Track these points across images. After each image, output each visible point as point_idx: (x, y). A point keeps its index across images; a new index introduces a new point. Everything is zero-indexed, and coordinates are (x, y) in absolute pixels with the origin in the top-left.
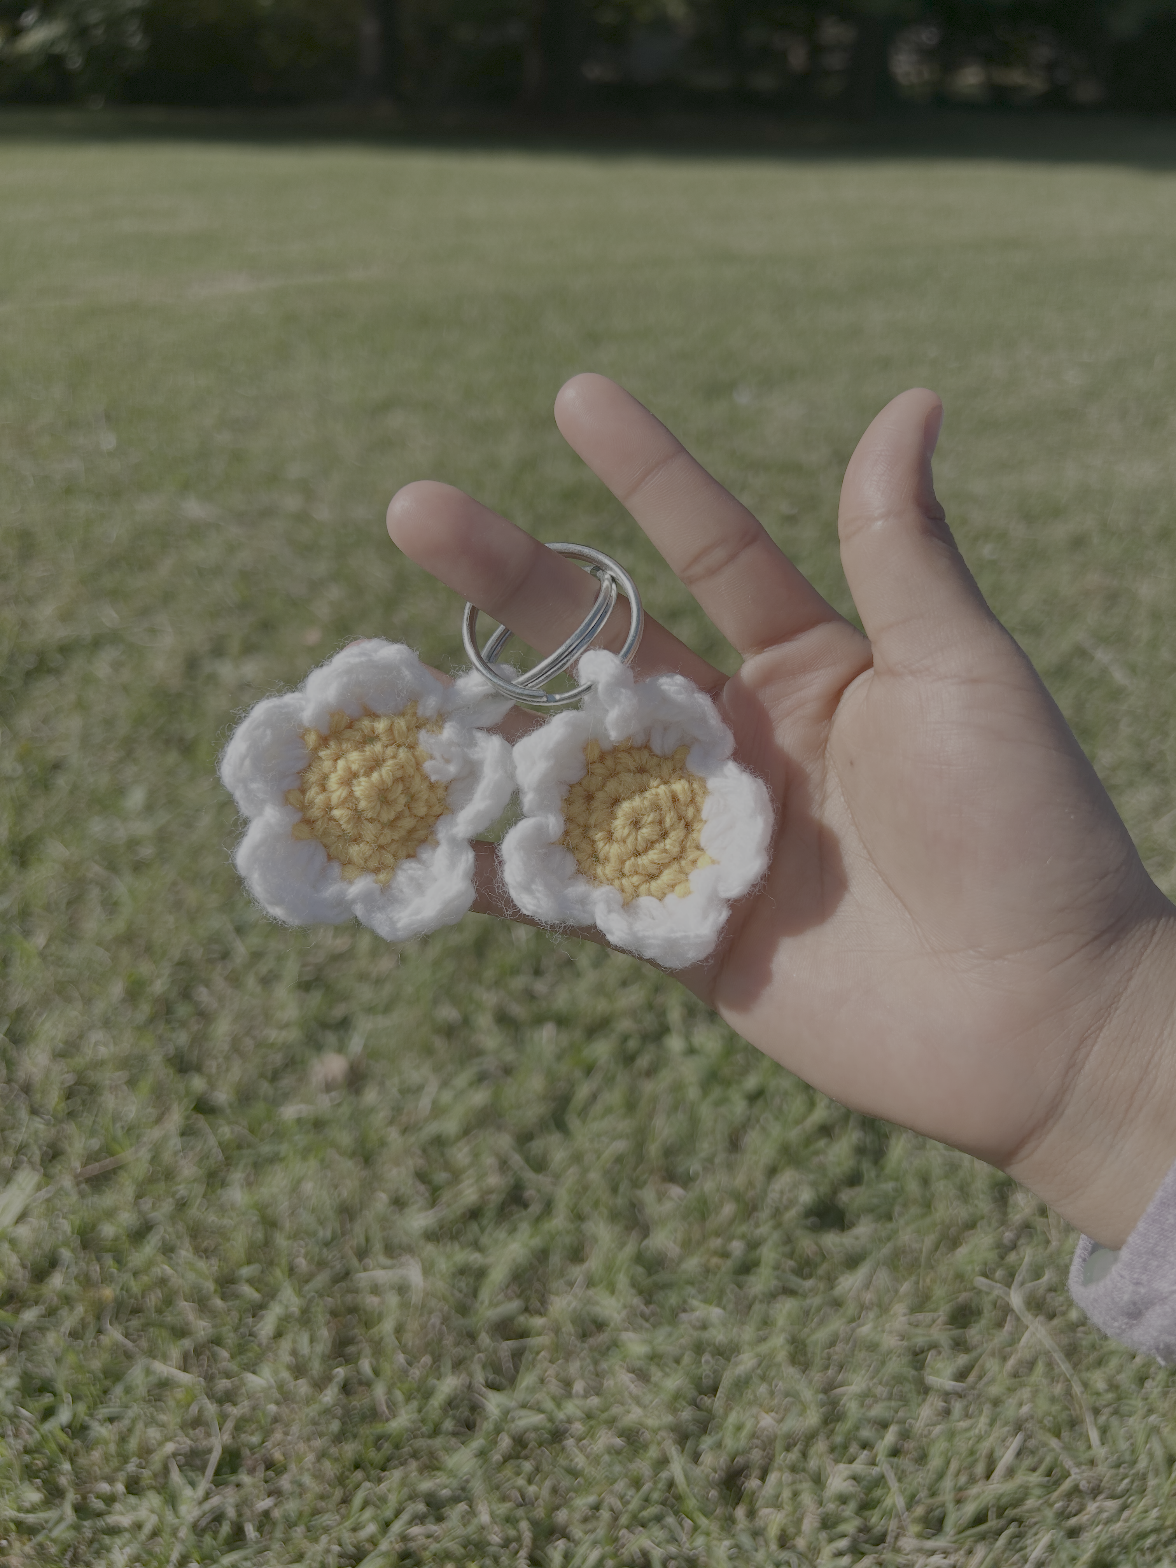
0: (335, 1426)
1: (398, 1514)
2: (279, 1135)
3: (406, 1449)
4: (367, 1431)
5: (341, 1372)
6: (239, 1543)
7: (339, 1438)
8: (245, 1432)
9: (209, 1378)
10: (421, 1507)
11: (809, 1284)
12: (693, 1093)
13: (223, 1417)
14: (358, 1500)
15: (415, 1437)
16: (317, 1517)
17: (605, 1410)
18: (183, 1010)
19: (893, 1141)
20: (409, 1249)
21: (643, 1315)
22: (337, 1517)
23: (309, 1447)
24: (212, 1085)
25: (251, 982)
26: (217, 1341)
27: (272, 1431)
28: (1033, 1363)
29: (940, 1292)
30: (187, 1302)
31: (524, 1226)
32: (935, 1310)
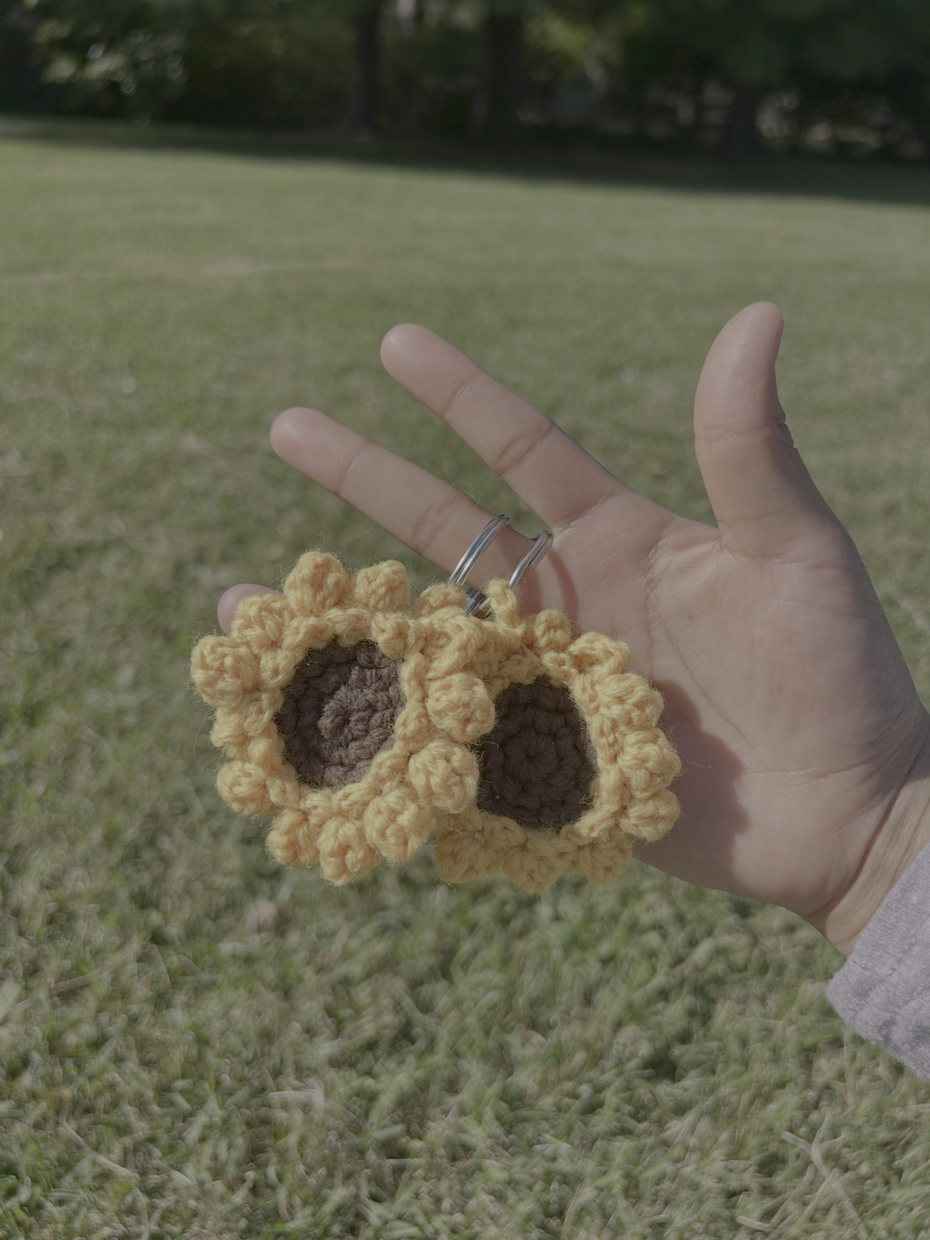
0: (243, 1224)
2: (217, 966)
4: (268, 1229)
5: (251, 1175)
7: (245, 1235)
8: (169, 1222)
9: (143, 1173)
11: (643, 1126)
12: (556, 953)
13: (153, 1207)
17: (468, 1226)
18: (148, 855)
19: (719, 1006)
20: (314, 1071)
21: (503, 1145)
24: (166, 921)
25: (204, 835)
26: (152, 1140)
27: (191, 1223)
28: (827, 1210)
29: (753, 1142)
30: (130, 1106)
31: (411, 1059)
32: (748, 1159)
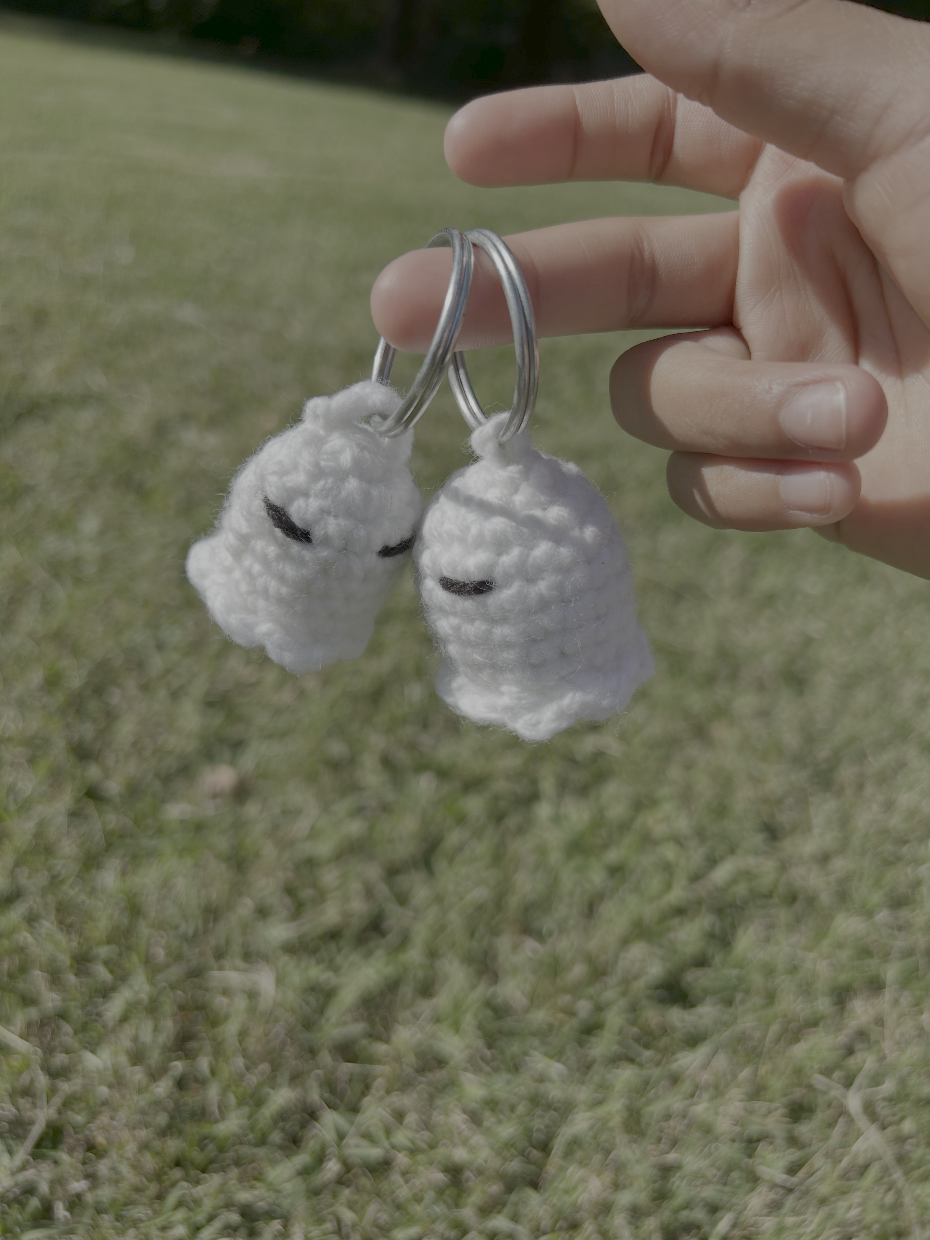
0: (162, 1119)
1: (211, 1218)
2: (160, 831)
3: (231, 1154)
4: (193, 1130)
5: (178, 1066)
6: (45, 1221)
7: (164, 1133)
8: (72, 1110)
9: (49, 1051)
10: (234, 1218)
11: (648, 1054)
12: (555, 857)
13: (53, 1091)
14: (172, 1198)
15: (241, 1143)
16: (130, 1207)
17: (432, 1146)
18: (93, 706)
19: (740, 932)
20: (265, 958)
21: (483, 1058)
22: (150, 1212)
23: (133, 1136)
24: (107, 775)
25: (162, 693)
26: (62, 1015)
27: (100, 1113)
28: (864, 1169)
29: (777, 1084)
30: (41, 971)
31: (380, 953)
32: (771, 1101)
